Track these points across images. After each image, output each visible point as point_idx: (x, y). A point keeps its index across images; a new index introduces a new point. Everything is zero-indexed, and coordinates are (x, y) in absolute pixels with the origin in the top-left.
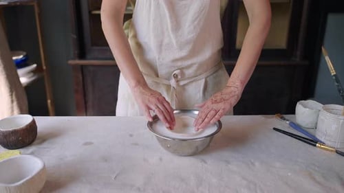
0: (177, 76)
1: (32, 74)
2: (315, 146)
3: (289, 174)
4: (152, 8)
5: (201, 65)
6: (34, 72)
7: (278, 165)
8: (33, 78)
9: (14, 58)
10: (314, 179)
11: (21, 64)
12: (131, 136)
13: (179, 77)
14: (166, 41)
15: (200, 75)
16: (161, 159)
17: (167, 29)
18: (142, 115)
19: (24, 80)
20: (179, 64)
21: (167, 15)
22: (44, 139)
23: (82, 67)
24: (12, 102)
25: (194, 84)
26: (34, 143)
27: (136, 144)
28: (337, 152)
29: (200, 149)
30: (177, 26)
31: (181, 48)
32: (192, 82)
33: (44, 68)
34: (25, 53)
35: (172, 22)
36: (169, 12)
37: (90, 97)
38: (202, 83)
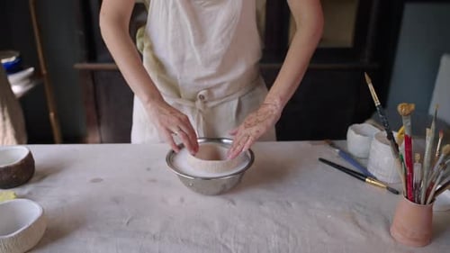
0: (203, 97)
1: (28, 81)
2: (364, 181)
3: (329, 217)
4: (170, 17)
5: (233, 83)
6: (31, 77)
7: (318, 205)
8: (30, 86)
9: (4, 61)
10: (356, 223)
11: (13, 69)
12: (149, 169)
13: (206, 98)
14: (188, 56)
15: (232, 94)
16: (182, 200)
17: (190, 42)
18: (163, 142)
19: (17, 89)
20: (206, 83)
21: (189, 25)
22: (44, 175)
23: (93, 73)
24: (4, 119)
25: (225, 105)
26: (33, 180)
27: (154, 181)
28: (388, 188)
29: (229, 187)
30: (201, 38)
31: (207, 65)
32: (222, 103)
33: (44, 72)
34: (18, 54)
35: (194, 35)
36: (191, 23)
37: (104, 109)
38: (234, 104)
